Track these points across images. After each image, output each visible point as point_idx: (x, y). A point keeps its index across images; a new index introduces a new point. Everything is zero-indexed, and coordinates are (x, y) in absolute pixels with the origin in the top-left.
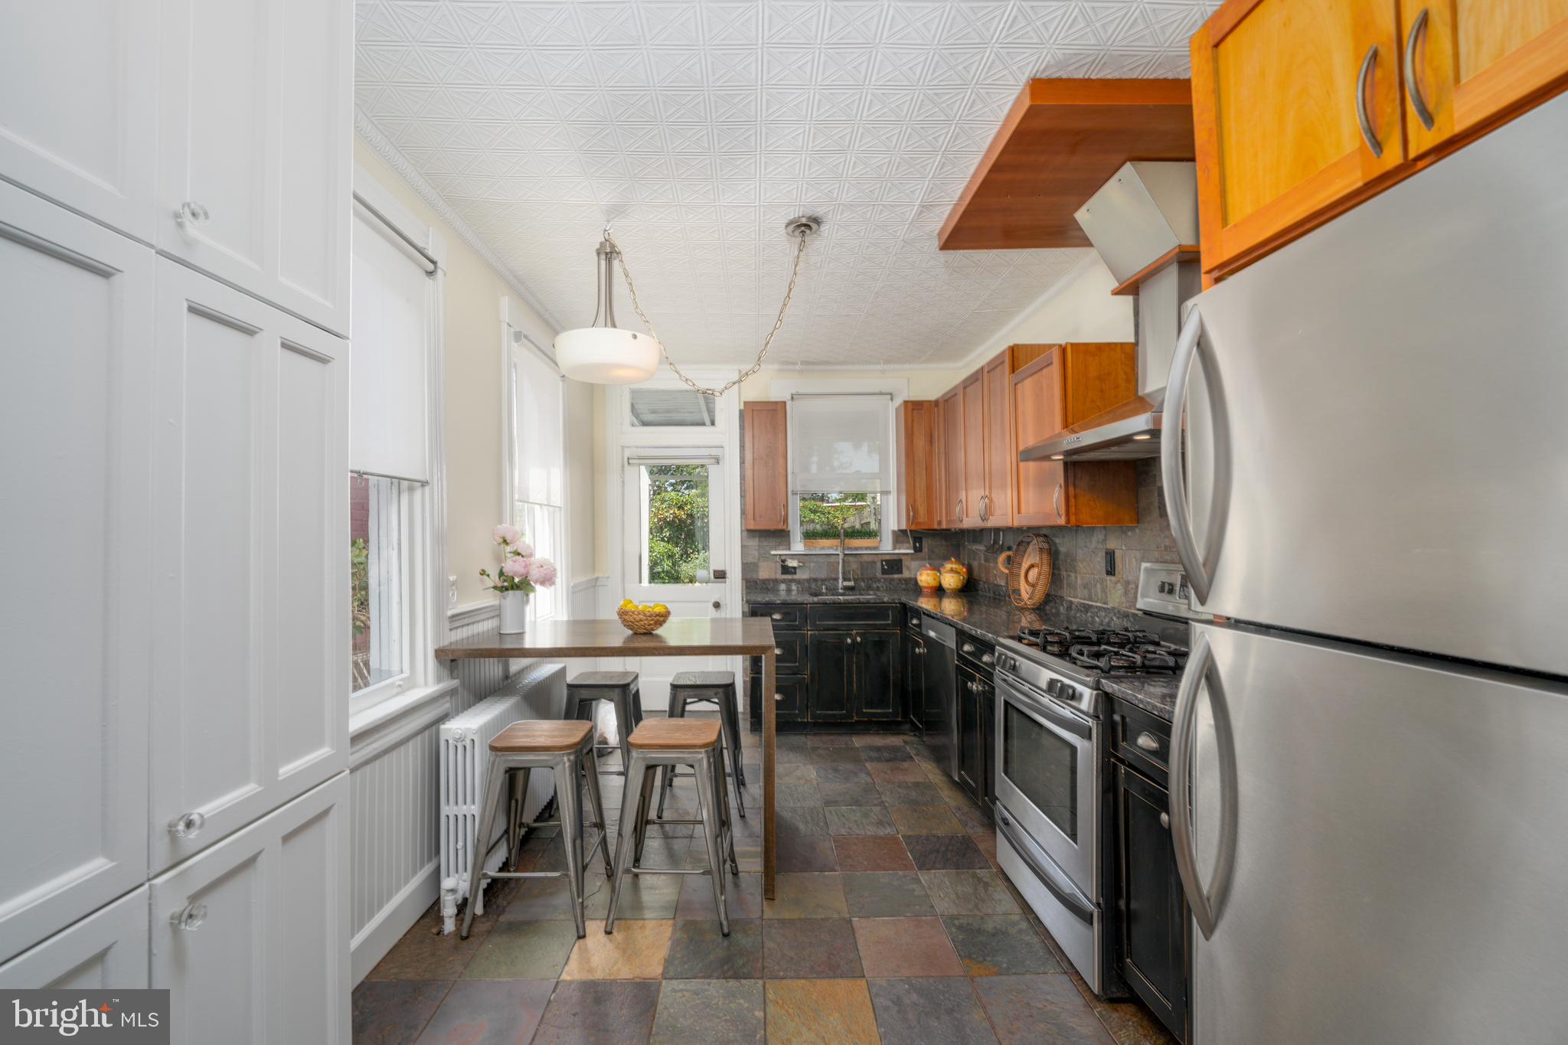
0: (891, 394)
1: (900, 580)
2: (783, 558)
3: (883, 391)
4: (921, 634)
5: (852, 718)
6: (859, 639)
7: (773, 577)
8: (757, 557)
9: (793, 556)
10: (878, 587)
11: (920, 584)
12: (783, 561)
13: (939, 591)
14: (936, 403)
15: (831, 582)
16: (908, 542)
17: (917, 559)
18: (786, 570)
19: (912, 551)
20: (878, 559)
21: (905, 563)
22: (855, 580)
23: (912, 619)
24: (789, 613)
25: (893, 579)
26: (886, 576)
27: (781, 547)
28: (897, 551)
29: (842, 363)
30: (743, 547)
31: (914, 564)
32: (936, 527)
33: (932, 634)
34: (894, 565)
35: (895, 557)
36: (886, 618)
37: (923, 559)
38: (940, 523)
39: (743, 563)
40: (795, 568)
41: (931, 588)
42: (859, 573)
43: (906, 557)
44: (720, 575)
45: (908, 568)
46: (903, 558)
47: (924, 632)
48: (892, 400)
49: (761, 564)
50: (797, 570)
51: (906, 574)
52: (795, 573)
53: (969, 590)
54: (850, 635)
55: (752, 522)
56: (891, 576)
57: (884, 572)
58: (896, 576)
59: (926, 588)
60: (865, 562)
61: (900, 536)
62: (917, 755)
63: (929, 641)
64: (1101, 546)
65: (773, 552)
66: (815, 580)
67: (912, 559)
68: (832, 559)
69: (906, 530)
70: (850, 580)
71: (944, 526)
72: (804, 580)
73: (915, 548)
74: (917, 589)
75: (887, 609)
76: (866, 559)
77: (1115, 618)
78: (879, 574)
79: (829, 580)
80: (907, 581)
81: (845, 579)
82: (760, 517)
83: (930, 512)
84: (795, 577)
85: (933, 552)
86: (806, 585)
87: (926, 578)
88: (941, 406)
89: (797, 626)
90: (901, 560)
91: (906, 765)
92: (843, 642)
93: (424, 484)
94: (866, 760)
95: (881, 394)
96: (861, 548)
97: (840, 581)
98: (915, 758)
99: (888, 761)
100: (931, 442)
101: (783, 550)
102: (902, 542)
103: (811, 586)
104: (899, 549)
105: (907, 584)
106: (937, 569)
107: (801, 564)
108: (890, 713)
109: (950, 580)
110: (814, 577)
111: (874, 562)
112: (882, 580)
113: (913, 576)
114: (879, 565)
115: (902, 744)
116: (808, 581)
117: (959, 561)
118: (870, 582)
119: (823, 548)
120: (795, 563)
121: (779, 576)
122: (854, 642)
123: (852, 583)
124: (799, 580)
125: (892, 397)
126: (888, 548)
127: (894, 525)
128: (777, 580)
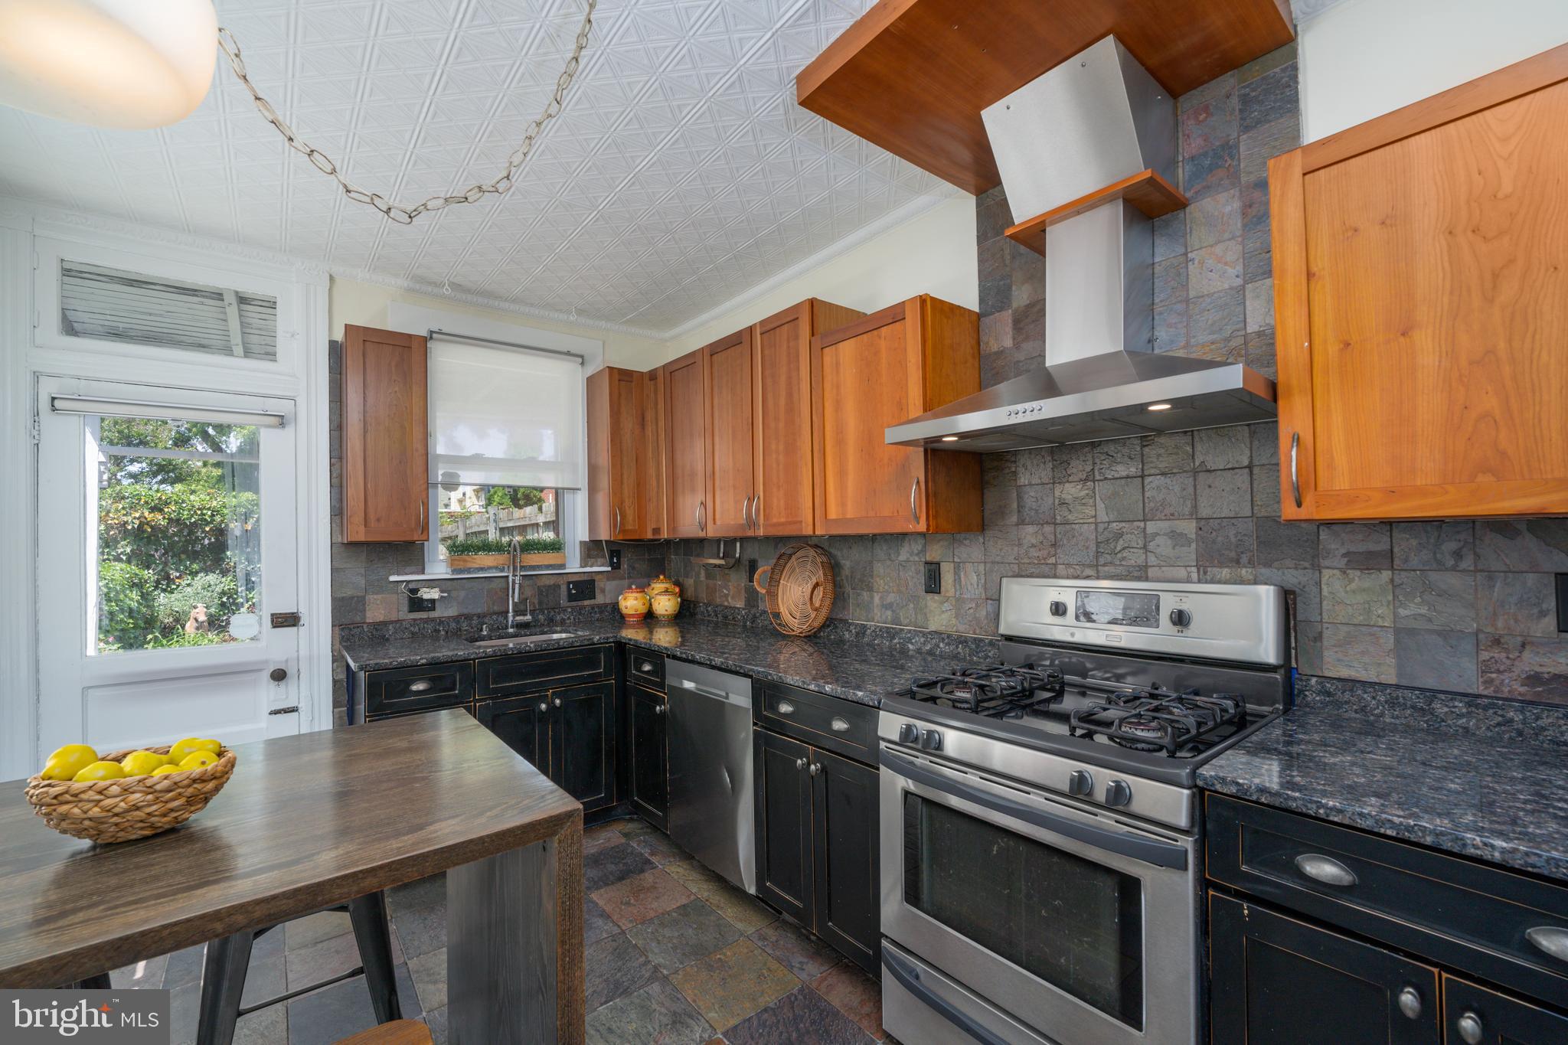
0: (582, 357)
1: (592, 607)
2: (411, 586)
3: (573, 351)
4: (661, 686)
6: (558, 702)
7: (394, 617)
8: (364, 586)
9: (431, 583)
10: (564, 620)
11: (624, 611)
12: (415, 591)
13: (649, 618)
14: (652, 375)
15: (495, 617)
16: (604, 556)
17: (614, 579)
18: (417, 604)
19: (609, 569)
20: (562, 581)
21: (599, 584)
22: (532, 612)
23: (640, 663)
24: (440, 678)
25: (584, 607)
26: (574, 604)
27: (408, 569)
28: (587, 569)
29: (514, 301)
30: (334, 570)
31: (610, 586)
32: (649, 536)
33: (688, 685)
34: (584, 588)
35: (585, 578)
36: (595, 664)
37: (626, 579)
38: (656, 531)
39: (334, 599)
40: (433, 601)
41: (639, 615)
42: (536, 602)
43: (600, 576)
44: (286, 620)
45: (603, 591)
46: (597, 578)
47: (668, 681)
48: (582, 364)
49: (370, 597)
50: (437, 605)
51: (600, 599)
52: (433, 609)
53: (685, 615)
54: (543, 699)
55: (362, 528)
56: (580, 603)
57: (571, 598)
58: (586, 603)
59: (632, 616)
60: (544, 586)
61: (592, 549)
62: (652, 854)
63: (679, 694)
64: (917, 559)
65: (393, 578)
66: (468, 617)
67: (608, 579)
69: (601, 542)
71: (665, 535)
72: (449, 617)
73: (612, 564)
74: (615, 619)
75: (597, 651)
76: (547, 581)
77: (941, 645)
78: (564, 602)
79: (491, 614)
80: (602, 608)
81: (517, 613)
82: (378, 520)
83: (641, 517)
84: (433, 614)
85: (634, 568)
86: (453, 625)
87: (631, 603)
88: (661, 379)
89: (456, 696)
90: (593, 582)
91: (648, 877)
92: (536, 710)
94: (588, 888)
95: (568, 353)
96: (539, 567)
97: (510, 615)
98: (653, 859)
99: (621, 878)
100: (643, 424)
101: (411, 573)
102: (596, 557)
103: (465, 628)
104: (591, 566)
105: (601, 612)
106: (642, 588)
107: (446, 595)
108: (602, 798)
109: (665, 605)
110: (466, 611)
111: (557, 587)
112: (569, 610)
113: (608, 601)
114: (564, 588)
115: (623, 840)
116: (456, 619)
117: (668, 578)
118: (552, 613)
119: (482, 569)
120: (434, 594)
121: (405, 614)
122: (552, 708)
123: (528, 618)
124: (440, 621)
125: (582, 360)
126: (574, 564)
127: (583, 535)
128: (398, 624)
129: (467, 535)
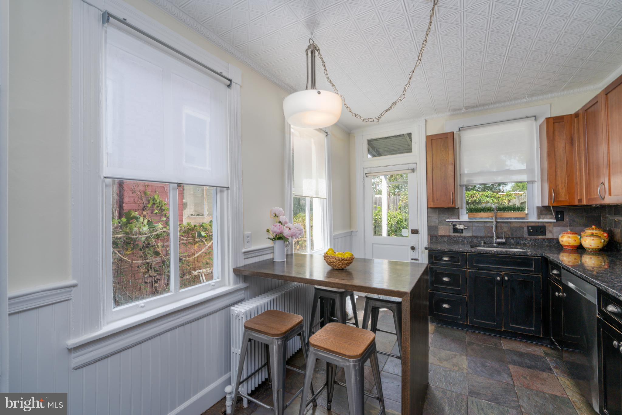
0: (535, 116)
1: (544, 239)
2: (454, 223)
3: (529, 115)
4: (560, 282)
5: (501, 328)
6: (506, 278)
7: (447, 234)
8: (437, 223)
9: (461, 223)
10: (525, 244)
11: (561, 243)
12: (454, 225)
13: (580, 249)
14: (577, 115)
15: (488, 238)
16: (552, 214)
17: (559, 226)
18: (455, 230)
19: (555, 221)
20: (525, 226)
21: (549, 228)
22: (506, 238)
23: (553, 269)
24: (454, 257)
25: (538, 239)
26: (532, 237)
27: (453, 217)
28: (541, 220)
30: (428, 217)
31: (556, 229)
32: (577, 203)
33: (571, 285)
34: (538, 229)
35: (540, 224)
36: (531, 266)
37: (565, 226)
38: (580, 201)
39: (428, 226)
40: (462, 230)
41: (572, 246)
42: (510, 234)
43: (549, 224)
44: (415, 232)
45: (551, 232)
46: (546, 225)
47: (563, 281)
48: (536, 119)
49: (439, 226)
50: (464, 231)
51: (549, 236)
52: (462, 233)
54: (500, 275)
55: (432, 203)
56: (536, 237)
57: (529, 233)
58: (540, 237)
59: (568, 246)
60: (515, 227)
61: (543, 210)
62: (556, 368)
63: (567, 289)
65: (447, 220)
66: (476, 237)
67: (555, 226)
68: (488, 225)
69: (549, 207)
70: (502, 238)
71: (584, 203)
72: (468, 237)
73: (557, 218)
74: (559, 248)
75: (532, 259)
76: (516, 225)
78: (526, 235)
79: (487, 237)
80: (550, 240)
81: (498, 237)
82: (437, 200)
83: (571, 192)
84: (462, 235)
85: (574, 221)
86: (470, 240)
87: (567, 239)
88: (581, 117)
89: (459, 265)
90: (544, 227)
91: (545, 375)
92: (494, 279)
93: (228, 188)
95: (527, 117)
96: (511, 218)
97: (495, 238)
98: (554, 370)
99: (528, 367)
100: (572, 143)
101: (454, 219)
102: (546, 214)
103: (473, 242)
104: (543, 219)
105: (550, 243)
107: (466, 227)
108: (533, 330)
110: (475, 235)
111: (522, 227)
112: (529, 239)
113: (555, 237)
114: (526, 229)
115: (543, 355)
116: (471, 237)
118: (519, 240)
119: (482, 218)
120: (462, 227)
121: (452, 234)
122: (502, 280)
123: (504, 240)
124: (465, 237)
125: (536, 118)
126: (533, 218)
127: (538, 203)
128: (449, 237)
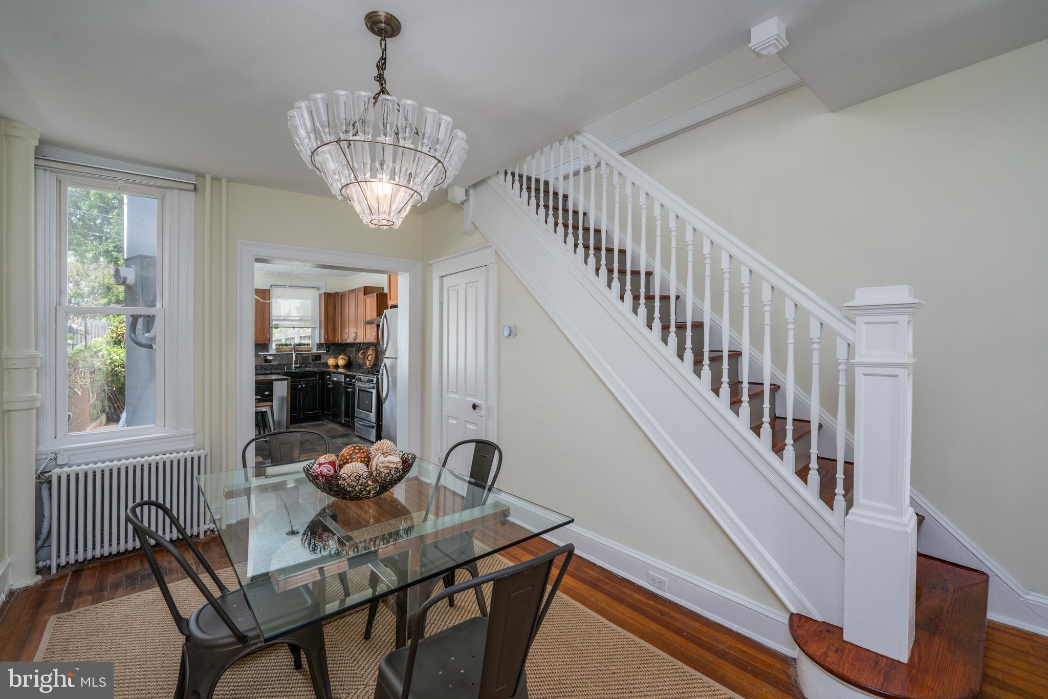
0: (318, 288)
1: (320, 363)
4: (331, 381)
5: (300, 416)
6: (304, 386)
9: (270, 355)
10: (311, 366)
11: (329, 364)
12: (266, 356)
13: (337, 366)
14: (337, 295)
15: (289, 365)
16: (324, 348)
17: (328, 355)
18: (266, 361)
19: (325, 352)
20: (310, 355)
21: (322, 356)
23: (327, 376)
26: (314, 362)
27: (264, 351)
28: (319, 352)
31: (326, 357)
32: (336, 342)
33: (335, 379)
34: (317, 357)
35: (318, 354)
36: (315, 376)
37: (330, 355)
38: (338, 340)
40: (271, 360)
41: (333, 365)
42: (302, 360)
45: (323, 358)
46: (322, 355)
47: (332, 379)
48: (318, 290)
51: (322, 361)
52: (271, 362)
53: (349, 365)
54: (300, 384)
56: (316, 362)
57: (313, 360)
58: (318, 362)
59: (331, 365)
61: (320, 346)
63: (333, 382)
65: (259, 353)
66: (281, 365)
67: (326, 355)
68: (289, 356)
69: (323, 344)
70: (298, 364)
71: (340, 342)
72: (275, 365)
73: (327, 350)
74: (327, 365)
75: (316, 373)
76: (304, 355)
78: (310, 361)
80: (323, 364)
81: (295, 364)
83: (334, 336)
84: (270, 364)
85: (334, 352)
86: (276, 367)
87: (331, 362)
88: (340, 296)
90: (320, 355)
92: (297, 387)
95: (313, 287)
96: (303, 351)
97: (293, 365)
100: (335, 309)
101: (266, 352)
102: (322, 348)
103: (279, 367)
105: (323, 365)
106: (336, 358)
107: (275, 358)
108: (317, 413)
109: (341, 362)
110: (280, 363)
111: (309, 357)
112: (312, 363)
113: (325, 361)
114: (311, 357)
116: (277, 365)
117: (345, 354)
118: (307, 364)
119: (285, 351)
120: (271, 358)
121: (263, 363)
122: (302, 386)
123: (299, 365)
124: (273, 366)
125: (318, 289)
126: (315, 351)
127: (317, 341)
128: (261, 365)
129: (286, 339)
